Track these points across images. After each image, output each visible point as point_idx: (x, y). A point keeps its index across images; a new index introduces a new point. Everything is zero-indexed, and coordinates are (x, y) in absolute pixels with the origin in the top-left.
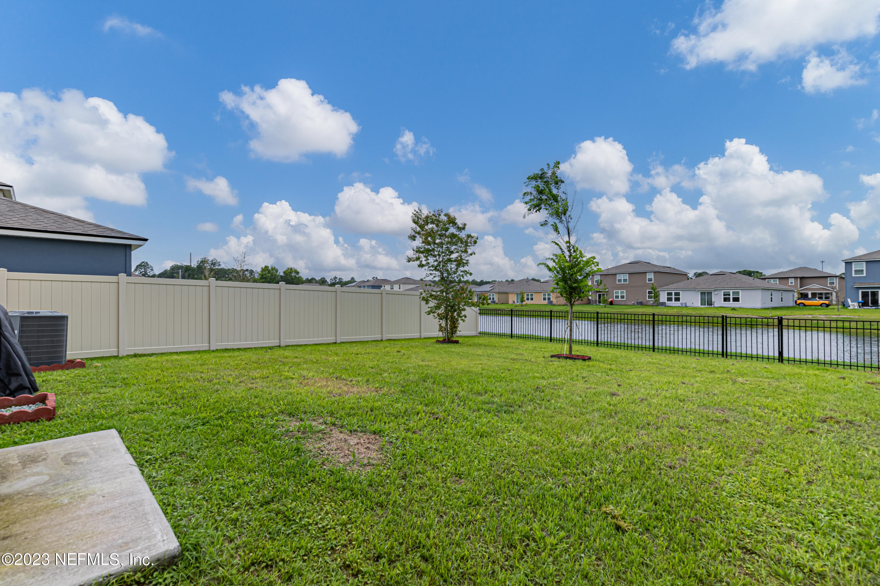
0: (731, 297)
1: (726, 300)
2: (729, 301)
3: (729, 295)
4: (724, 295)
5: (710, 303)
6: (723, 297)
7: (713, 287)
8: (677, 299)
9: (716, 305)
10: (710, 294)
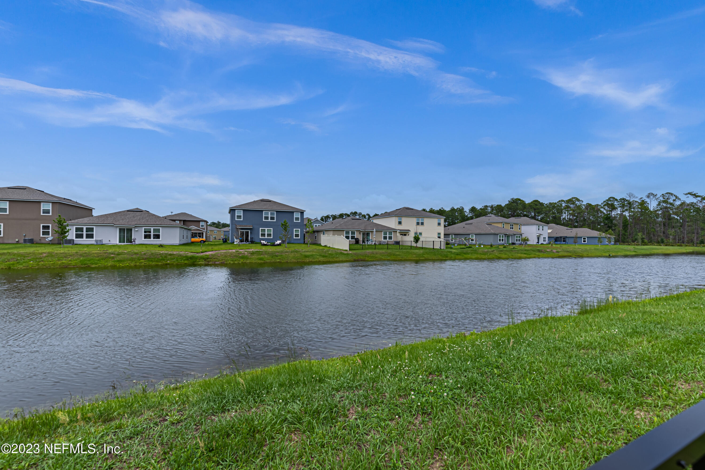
0: (152, 234)
1: (147, 236)
2: (150, 238)
3: (150, 232)
4: (145, 232)
5: (130, 240)
6: (143, 234)
7: (133, 223)
8: (90, 236)
9: (137, 242)
10: (130, 230)
